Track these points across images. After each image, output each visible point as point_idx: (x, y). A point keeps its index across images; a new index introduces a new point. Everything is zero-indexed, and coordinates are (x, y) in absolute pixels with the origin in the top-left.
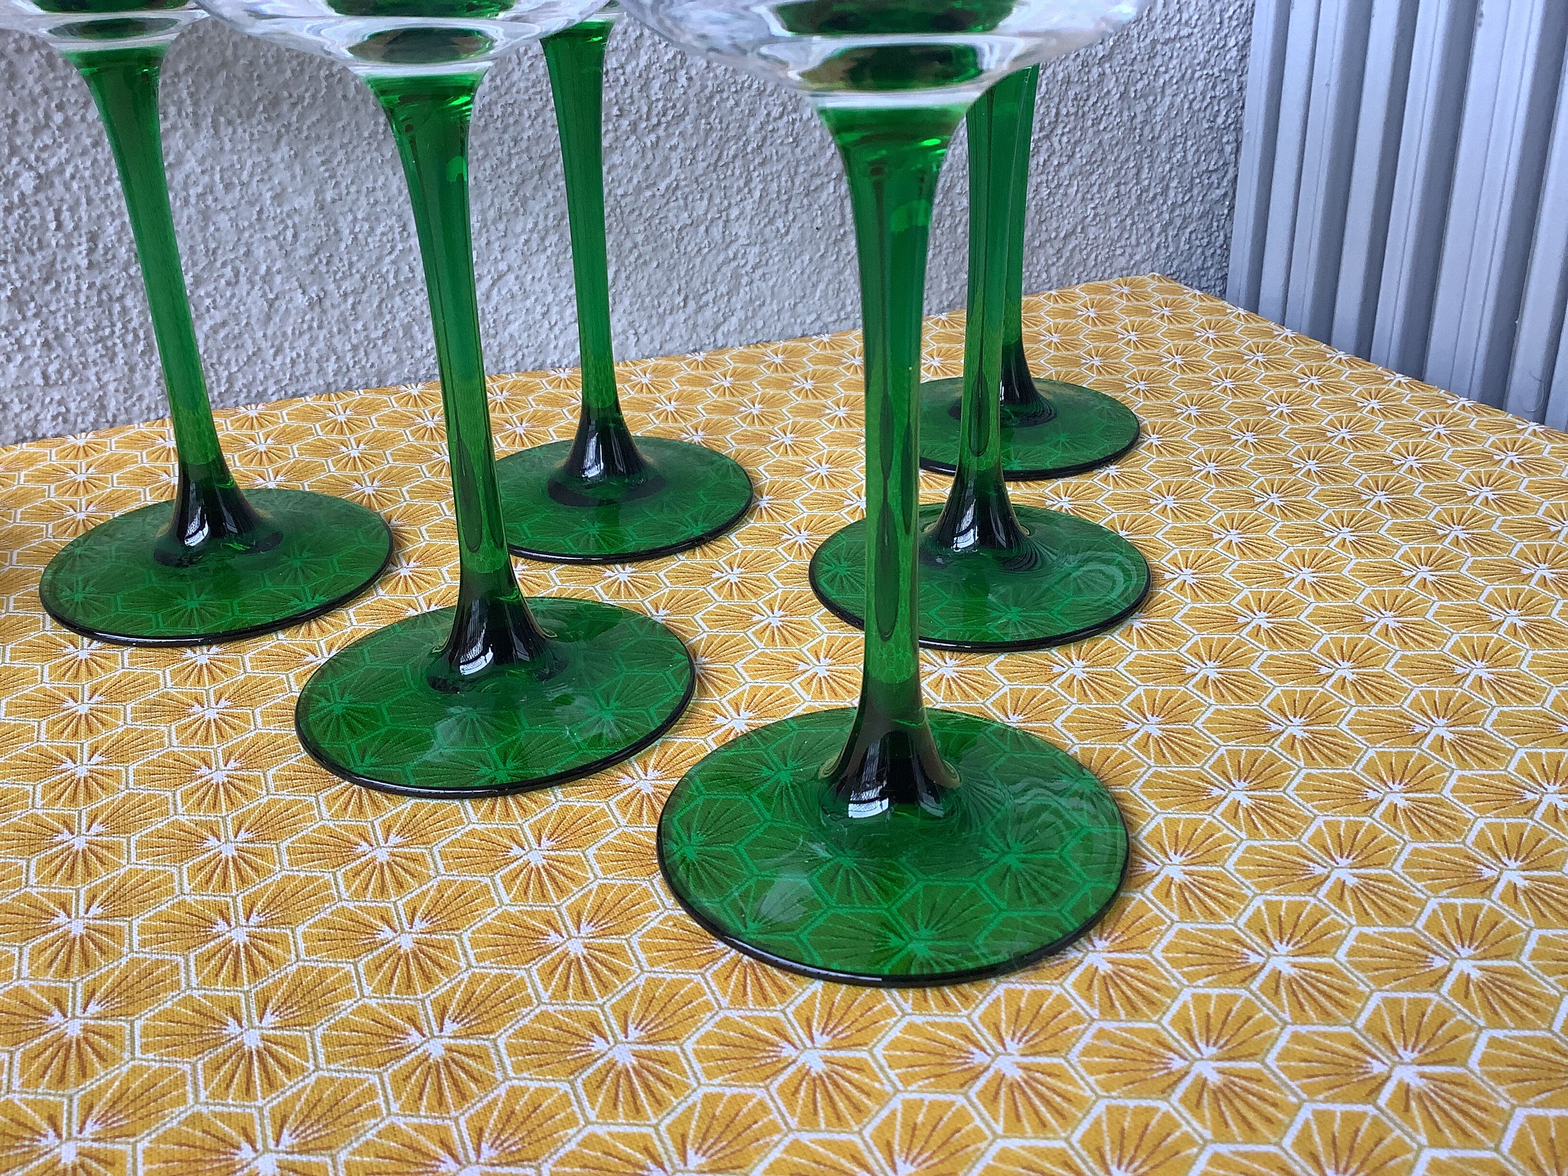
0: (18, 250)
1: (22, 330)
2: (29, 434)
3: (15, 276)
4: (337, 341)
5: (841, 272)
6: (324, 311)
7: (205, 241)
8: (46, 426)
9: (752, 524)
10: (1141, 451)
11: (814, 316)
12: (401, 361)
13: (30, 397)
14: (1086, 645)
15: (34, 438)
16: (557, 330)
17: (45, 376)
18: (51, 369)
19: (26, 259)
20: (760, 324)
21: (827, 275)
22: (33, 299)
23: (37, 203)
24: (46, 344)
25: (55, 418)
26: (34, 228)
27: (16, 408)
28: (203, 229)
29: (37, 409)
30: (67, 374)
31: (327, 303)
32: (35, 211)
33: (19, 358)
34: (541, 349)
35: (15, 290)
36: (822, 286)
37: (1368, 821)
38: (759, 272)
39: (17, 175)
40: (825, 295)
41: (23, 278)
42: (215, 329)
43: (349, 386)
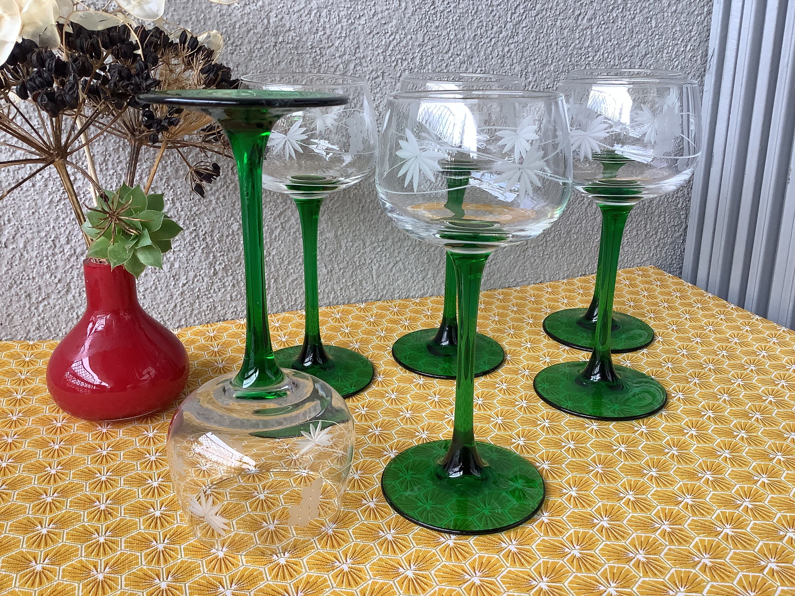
0: (229, 251)
1: (226, 280)
2: (222, 318)
3: (226, 260)
4: (335, 286)
5: (525, 263)
6: (332, 275)
7: (294, 249)
8: (229, 316)
9: (506, 366)
10: (656, 343)
11: (513, 280)
12: (357, 294)
13: (225, 305)
14: (645, 420)
15: (224, 320)
16: (415, 283)
17: (231, 297)
18: (234, 295)
19: (231, 254)
20: (492, 282)
21: (520, 263)
22: (231, 269)
23: (238, 234)
24: (233, 285)
25: (232, 313)
26: (235, 243)
27: (219, 308)
28: (294, 244)
29: (227, 309)
30: (239, 296)
31: (334, 272)
32: (236, 237)
33: (223, 290)
34: (409, 290)
35: (225, 265)
36: (517, 268)
37: (755, 487)
38: (494, 262)
39: (232, 224)
40: (518, 272)
41: (229, 261)
42: (293, 281)
43: (337, 304)
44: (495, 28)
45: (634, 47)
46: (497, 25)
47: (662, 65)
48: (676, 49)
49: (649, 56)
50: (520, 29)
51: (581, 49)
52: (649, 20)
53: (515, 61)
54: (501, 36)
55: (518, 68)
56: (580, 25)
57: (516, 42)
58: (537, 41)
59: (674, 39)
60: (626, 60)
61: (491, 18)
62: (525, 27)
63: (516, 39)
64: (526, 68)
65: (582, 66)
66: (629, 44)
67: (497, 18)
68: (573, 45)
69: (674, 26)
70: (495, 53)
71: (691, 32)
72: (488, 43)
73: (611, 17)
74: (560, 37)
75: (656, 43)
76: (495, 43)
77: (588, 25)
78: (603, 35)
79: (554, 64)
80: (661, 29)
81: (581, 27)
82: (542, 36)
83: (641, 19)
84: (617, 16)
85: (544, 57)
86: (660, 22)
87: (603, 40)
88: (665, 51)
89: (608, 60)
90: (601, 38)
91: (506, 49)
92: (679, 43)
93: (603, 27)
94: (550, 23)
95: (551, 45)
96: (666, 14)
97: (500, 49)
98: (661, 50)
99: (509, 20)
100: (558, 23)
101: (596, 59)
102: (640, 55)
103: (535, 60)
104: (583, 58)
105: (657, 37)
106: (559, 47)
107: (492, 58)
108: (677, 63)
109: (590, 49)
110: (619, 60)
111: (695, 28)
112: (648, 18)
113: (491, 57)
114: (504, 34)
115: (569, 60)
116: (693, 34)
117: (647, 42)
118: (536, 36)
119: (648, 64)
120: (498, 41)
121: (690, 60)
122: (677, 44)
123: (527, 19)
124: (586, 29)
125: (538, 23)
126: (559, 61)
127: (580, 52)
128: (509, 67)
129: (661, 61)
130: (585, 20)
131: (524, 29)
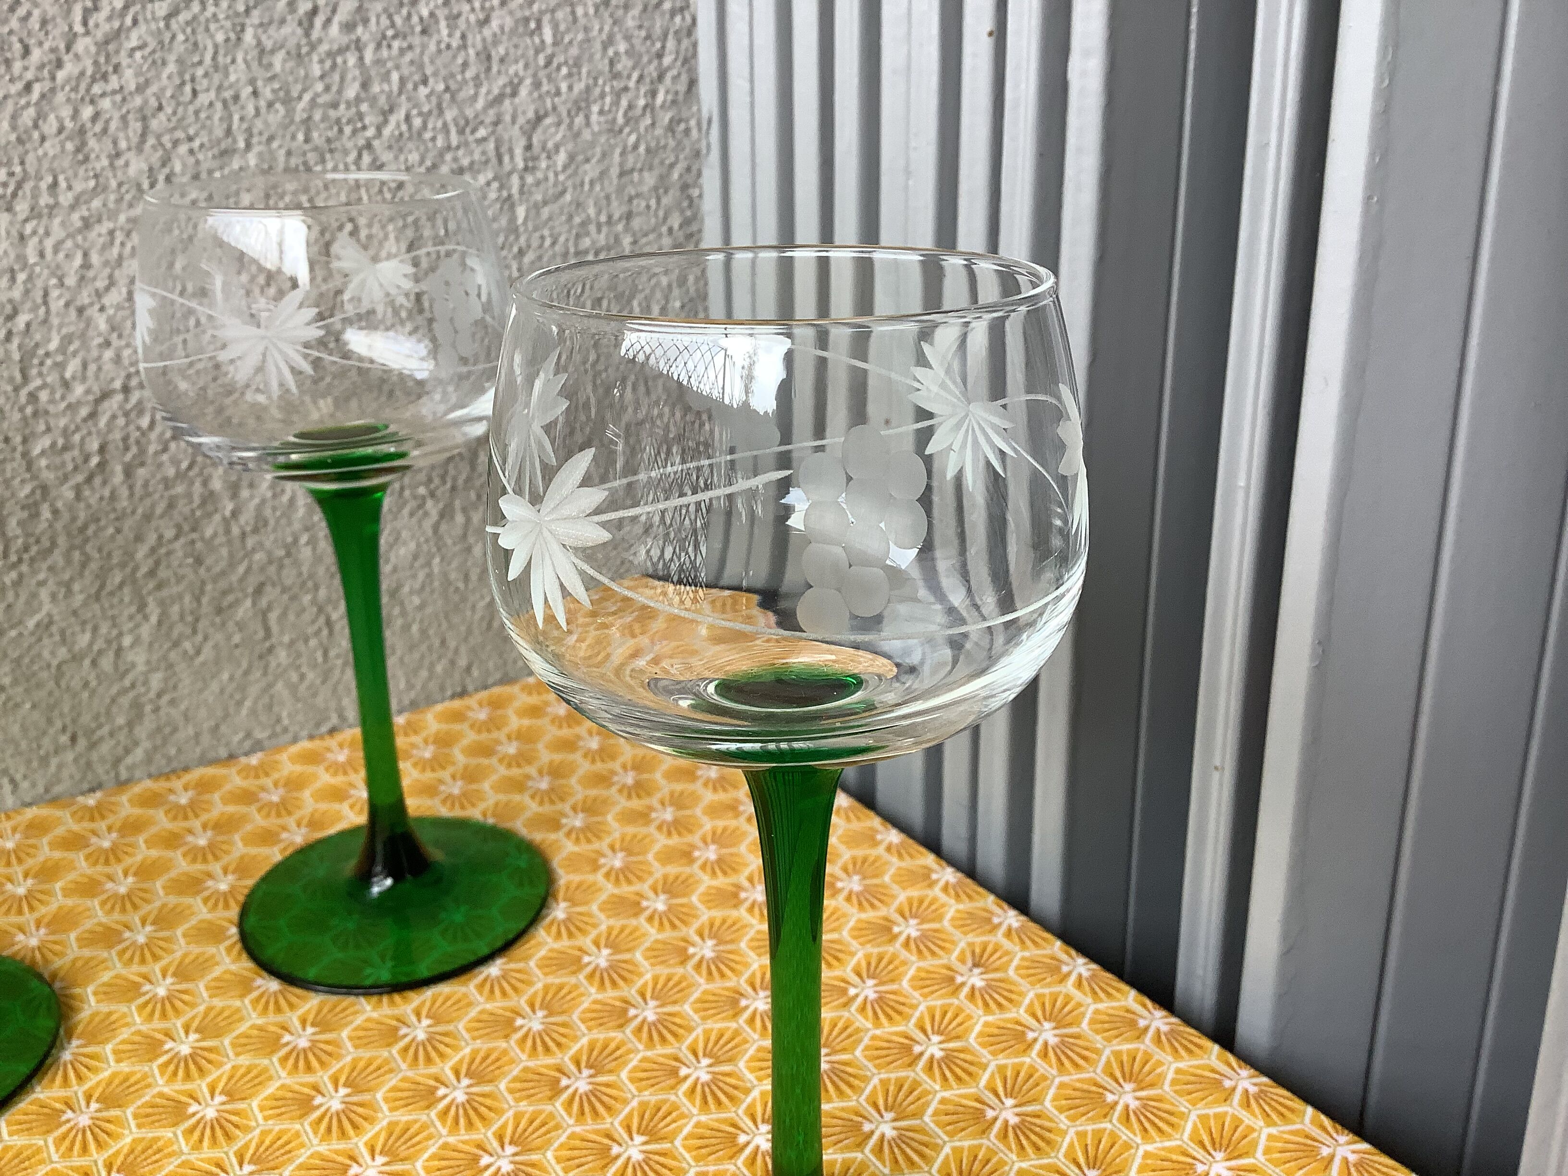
5: (270, 686)
11: (241, 735)
20: (173, 751)
21: (253, 691)
36: (248, 703)
38: (166, 698)
40: (253, 712)
44: (36, 55)
45: (498, 100)
46: (40, 44)
47: (592, 144)
48: (624, 103)
49: (548, 121)
50: (123, 53)
51: (335, 105)
52: (533, 25)
53: (123, 145)
54: (61, 75)
55: (137, 166)
56: (320, 41)
57: (114, 92)
58: (188, 89)
59: (616, 76)
60: (482, 132)
61: (14, 24)
62: (140, 48)
63: (114, 82)
64: (165, 161)
65: (346, 152)
66: (483, 90)
67: (34, 23)
68: (307, 97)
69: (609, 41)
70: (50, 126)
71: (660, 56)
72: (19, 95)
73: (415, 19)
74: (261, 74)
75: (564, 87)
76: (43, 96)
77: (345, 40)
78: (397, 67)
79: (256, 149)
80: (574, 51)
81: (324, 48)
82: (200, 72)
83: (509, 22)
84: (432, 14)
85: (219, 132)
86: (568, 30)
87: (402, 81)
88: (595, 108)
89: (428, 135)
90: (395, 76)
91: (87, 112)
92: (632, 84)
93: (396, 44)
94: (220, 37)
95: (236, 98)
96: (580, 11)
97: (66, 112)
98: (581, 105)
99: (79, 28)
100: (249, 37)
101: (387, 132)
102: (521, 120)
103: (190, 139)
104: (348, 130)
105: (564, 71)
106: (262, 104)
107: (43, 139)
108: (633, 138)
109: (364, 107)
110: (461, 132)
111: (671, 44)
112: (527, 20)
113: (36, 135)
114: (70, 68)
115: (301, 137)
116: (667, 60)
117: (537, 85)
118: (181, 74)
119: (550, 145)
120: (53, 90)
121: (670, 129)
122: (626, 89)
123: (142, 28)
124: (342, 51)
125: (181, 37)
126: (271, 139)
127: (333, 113)
128: (105, 162)
129: (587, 135)
130: (334, 29)
131: (138, 55)
